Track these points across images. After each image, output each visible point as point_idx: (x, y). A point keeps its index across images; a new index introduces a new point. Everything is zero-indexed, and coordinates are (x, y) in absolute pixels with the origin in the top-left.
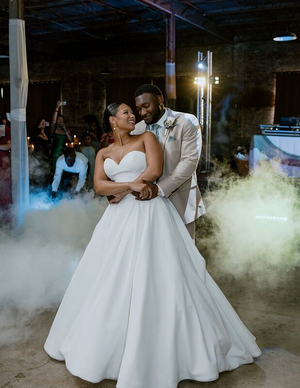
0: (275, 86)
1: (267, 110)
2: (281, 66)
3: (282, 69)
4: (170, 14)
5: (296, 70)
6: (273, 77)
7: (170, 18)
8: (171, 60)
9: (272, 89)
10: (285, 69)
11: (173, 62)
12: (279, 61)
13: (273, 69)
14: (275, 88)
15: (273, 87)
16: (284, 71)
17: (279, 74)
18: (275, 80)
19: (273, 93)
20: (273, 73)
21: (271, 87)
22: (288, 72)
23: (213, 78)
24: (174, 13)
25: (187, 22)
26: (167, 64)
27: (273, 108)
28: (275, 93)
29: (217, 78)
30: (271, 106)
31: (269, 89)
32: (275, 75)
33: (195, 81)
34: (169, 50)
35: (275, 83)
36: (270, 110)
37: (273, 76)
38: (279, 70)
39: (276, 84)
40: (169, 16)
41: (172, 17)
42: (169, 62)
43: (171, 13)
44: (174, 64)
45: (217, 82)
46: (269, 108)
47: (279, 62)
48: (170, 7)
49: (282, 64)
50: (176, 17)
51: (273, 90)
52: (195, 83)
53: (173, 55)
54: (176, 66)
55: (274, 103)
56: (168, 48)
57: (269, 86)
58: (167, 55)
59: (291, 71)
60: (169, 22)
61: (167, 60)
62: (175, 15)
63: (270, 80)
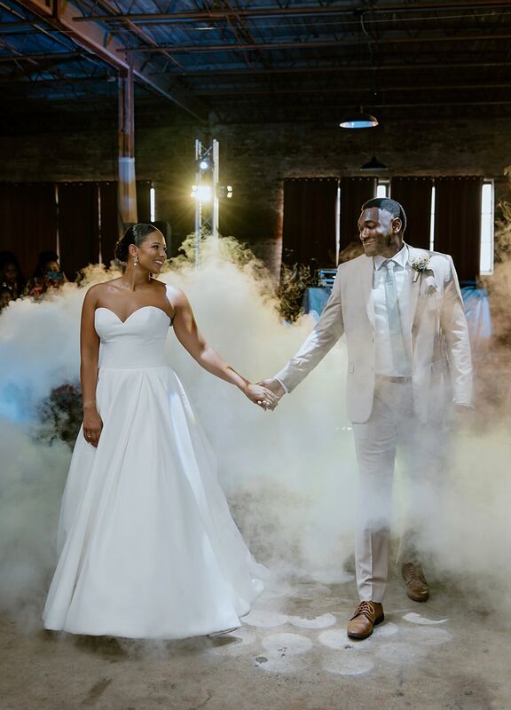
0: (283, 201)
1: (268, 244)
2: (291, 168)
3: (294, 174)
4: (126, 70)
5: (317, 176)
6: (279, 187)
7: (127, 76)
8: (129, 154)
9: (277, 207)
10: (299, 173)
11: (131, 157)
12: (287, 158)
13: (279, 173)
14: (282, 207)
15: (279, 204)
16: (297, 177)
17: (288, 182)
18: (282, 192)
19: (278, 214)
20: (279, 180)
21: (276, 203)
22: (305, 178)
23: (223, 187)
24: (132, 69)
25: (149, 85)
26: (121, 160)
27: (280, 241)
28: (282, 214)
29: (230, 188)
30: (275, 237)
31: (272, 207)
32: (282, 183)
33: (193, 193)
34: (124, 135)
35: (282, 198)
36: (274, 244)
37: (277, 184)
38: (288, 174)
39: (284, 199)
40: (124, 72)
41: (129, 75)
42: (124, 156)
43: (128, 67)
44: (134, 159)
45: (230, 195)
46: (272, 240)
47: (289, 161)
48: (125, 56)
49: (293, 165)
50: (135, 75)
51: (278, 209)
52: (193, 195)
53: (131, 144)
54: (136, 163)
55: (281, 232)
56: (123, 131)
57: (271, 203)
58: (121, 144)
59: (309, 176)
60: (124, 83)
61: (121, 152)
62: (134, 71)
63: (273, 192)
